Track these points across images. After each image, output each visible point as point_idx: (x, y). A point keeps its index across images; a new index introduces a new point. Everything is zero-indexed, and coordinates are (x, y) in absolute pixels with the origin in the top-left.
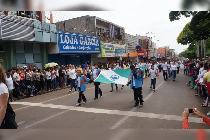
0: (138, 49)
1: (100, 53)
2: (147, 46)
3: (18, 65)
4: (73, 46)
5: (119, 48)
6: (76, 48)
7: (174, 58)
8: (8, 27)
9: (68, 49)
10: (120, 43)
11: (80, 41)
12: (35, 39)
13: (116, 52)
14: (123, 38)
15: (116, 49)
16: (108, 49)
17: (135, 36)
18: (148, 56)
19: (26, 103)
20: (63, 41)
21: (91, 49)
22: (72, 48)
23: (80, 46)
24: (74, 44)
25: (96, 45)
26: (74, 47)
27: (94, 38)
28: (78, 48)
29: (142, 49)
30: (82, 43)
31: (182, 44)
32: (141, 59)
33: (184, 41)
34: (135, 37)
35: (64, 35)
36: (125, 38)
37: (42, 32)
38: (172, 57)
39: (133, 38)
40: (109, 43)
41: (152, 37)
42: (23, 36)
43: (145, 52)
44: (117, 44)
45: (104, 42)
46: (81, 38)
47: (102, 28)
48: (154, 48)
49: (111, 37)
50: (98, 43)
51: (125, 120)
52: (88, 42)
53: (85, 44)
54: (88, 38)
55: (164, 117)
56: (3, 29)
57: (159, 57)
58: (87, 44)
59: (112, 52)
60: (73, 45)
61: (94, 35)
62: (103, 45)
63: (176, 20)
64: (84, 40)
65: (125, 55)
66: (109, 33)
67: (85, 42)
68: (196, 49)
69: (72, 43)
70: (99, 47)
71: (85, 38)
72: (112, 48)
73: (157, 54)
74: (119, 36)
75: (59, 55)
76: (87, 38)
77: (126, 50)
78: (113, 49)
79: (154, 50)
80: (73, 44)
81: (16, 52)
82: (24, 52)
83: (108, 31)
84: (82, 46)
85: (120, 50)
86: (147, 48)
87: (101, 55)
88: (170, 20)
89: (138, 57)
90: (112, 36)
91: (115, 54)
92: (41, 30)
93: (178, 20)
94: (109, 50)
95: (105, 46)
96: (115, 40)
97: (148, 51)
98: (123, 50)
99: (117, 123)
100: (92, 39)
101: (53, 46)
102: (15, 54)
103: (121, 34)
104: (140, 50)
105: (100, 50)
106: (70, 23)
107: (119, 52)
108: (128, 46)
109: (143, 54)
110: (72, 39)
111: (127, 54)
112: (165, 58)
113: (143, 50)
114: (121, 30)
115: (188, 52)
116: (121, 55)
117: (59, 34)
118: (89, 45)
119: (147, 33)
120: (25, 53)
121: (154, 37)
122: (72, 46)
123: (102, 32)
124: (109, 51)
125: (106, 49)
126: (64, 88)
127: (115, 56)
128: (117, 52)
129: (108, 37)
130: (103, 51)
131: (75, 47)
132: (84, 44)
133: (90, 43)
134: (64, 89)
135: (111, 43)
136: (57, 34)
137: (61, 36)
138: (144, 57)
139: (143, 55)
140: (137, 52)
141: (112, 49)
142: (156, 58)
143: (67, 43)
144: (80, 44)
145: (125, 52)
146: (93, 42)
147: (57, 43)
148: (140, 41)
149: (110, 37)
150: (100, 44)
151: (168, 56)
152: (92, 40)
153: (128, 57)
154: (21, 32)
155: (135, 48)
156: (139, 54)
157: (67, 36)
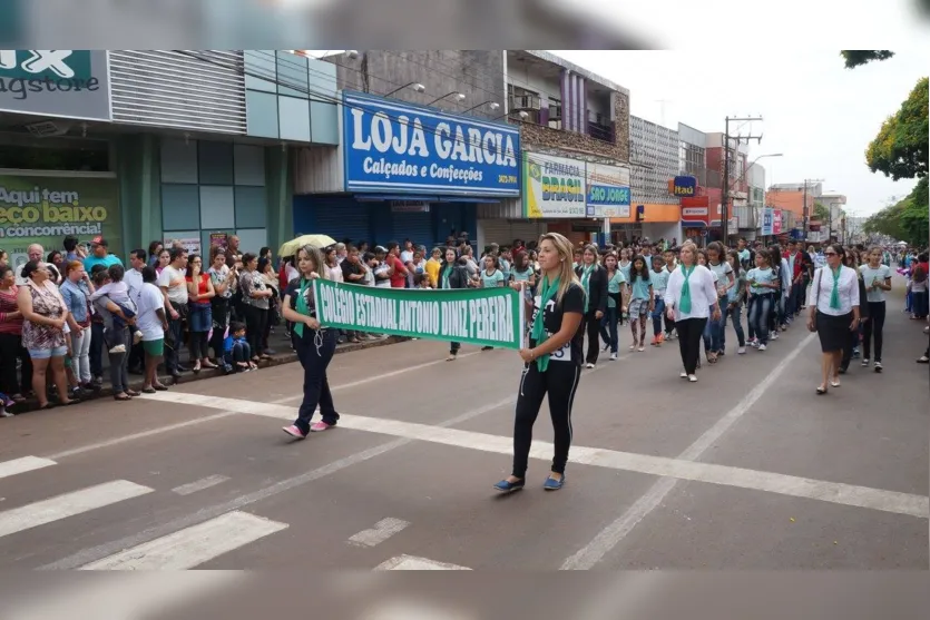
0: (685, 191)
1: (520, 198)
2: (726, 176)
3: (167, 236)
4: (404, 162)
5: (602, 179)
6: (419, 170)
7: (840, 240)
8: (135, 67)
9: (385, 174)
10: (608, 159)
11: (437, 139)
12: (245, 125)
13: (588, 196)
14: (619, 135)
15: (588, 181)
16: (555, 182)
17: (671, 131)
18: (724, 225)
19: (214, 400)
20: (365, 140)
21: (480, 179)
22: (403, 169)
23: (434, 165)
24: (412, 152)
25: (505, 164)
26: (409, 166)
27: (494, 132)
28: (428, 172)
29: (703, 188)
30: (444, 149)
31: (887, 175)
32: (694, 233)
33: (901, 160)
34: (674, 136)
35: (369, 113)
36: (631, 138)
37: (278, 94)
38: (833, 234)
39: (663, 140)
40: (557, 155)
41: (748, 138)
42: (198, 109)
43: (716, 202)
44: (594, 162)
45: (537, 152)
46: (442, 126)
47: (531, 86)
48: (756, 190)
49: (567, 128)
50: (512, 151)
51: (665, 494)
52: (472, 148)
53: (459, 154)
54: (470, 130)
55: (837, 492)
56: (117, 75)
57: (776, 228)
58: (464, 158)
59: (570, 197)
60: (405, 156)
61: (497, 117)
62: (531, 162)
63: (877, 61)
64: (452, 138)
65: (628, 214)
66: (560, 110)
67: (457, 149)
69: (400, 150)
70: (518, 172)
71: (459, 129)
72: (573, 178)
73: (768, 216)
74: (601, 126)
75: (346, 199)
76: (465, 128)
77: (633, 191)
78: (578, 184)
79: (755, 195)
80: (407, 151)
81: (166, 178)
82: (196, 182)
83: (554, 103)
84: (444, 163)
85: (606, 188)
86: (726, 187)
87: (523, 208)
88: (845, 60)
89: (680, 223)
90: (575, 123)
91: (582, 205)
92: (272, 87)
93: (882, 59)
94: (559, 189)
95: (543, 169)
96: (587, 144)
97: (725, 201)
98: (620, 189)
99: (630, 504)
100: (489, 135)
101: (321, 161)
102: (160, 187)
103: (613, 118)
104: (692, 195)
105: (520, 185)
106: (389, 62)
107: (602, 199)
108: (639, 174)
109: (704, 211)
110: (404, 129)
111: (634, 206)
112: (801, 234)
113: (703, 194)
114: (613, 97)
115: (912, 215)
116: (610, 214)
117: (348, 107)
118: (472, 159)
119: (727, 120)
120: (200, 184)
121: (760, 139)
122: (399, 163)
123: (529, 106)
124: (559, 191)
125: (546, 181)
126: (364, 343)
127: (583, 215)
128: (592, 198)
129: (555, 130)
130: (534, 189)
131: (415, 167)
132: (454, 157)
133: (479, 150)
134: (364, 347)
135: (567, 157)
136: (340, 107)
137: (358, 115)
138: (710, 225)
139: (706, 218)
140: (677, 201)
141: (570, 183)
142: (763, 233)
143: (382, 148)
144: (433, 157)
145: (629, 198)
146: (492, 150)
147: (336, 146)
148: (692, 151)
149: (562, 131)
150: (519, 156)
151: (813, 228)
152: (490, 140)
153: (638, 224)
154: (191, 92)
155: (669, 182)
156: (685, 214)
157: (380, 118)
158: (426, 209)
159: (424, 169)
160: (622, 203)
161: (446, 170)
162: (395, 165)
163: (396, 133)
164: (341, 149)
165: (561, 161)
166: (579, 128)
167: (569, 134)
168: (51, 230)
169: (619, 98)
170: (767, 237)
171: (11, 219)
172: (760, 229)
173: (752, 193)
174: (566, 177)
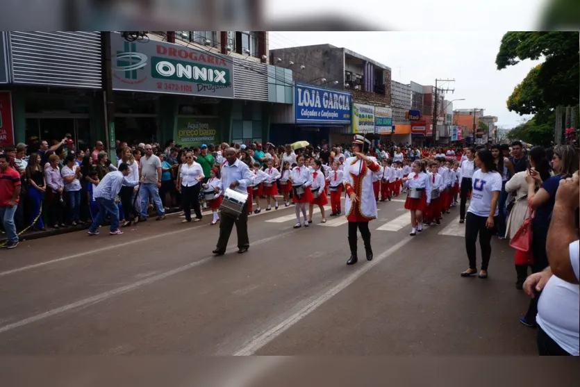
1: (351, 125)
2: (436, 109)
4: (313, 110)
5: (381, 114)
6: (318, 114)
9: (307, 116)
11: (324, 99)
12: (267, 98)
13: (375, 122)
14: (387, 91)
15: (376, 116)
16: (363, 116)
17: (407, 86)
18: (434, 135)
20: (302, 102)
21: (337, 116)
22: (313, 113)
23: (323, 111)
24: (316, 106)
25: (346, 109)
26: (315, 112)
27: (342, 95)
28: (321, 114)
29: (423, 116)
30: (326, 104)
31: (517, 113)
32: (418, 140)
33: (524, 105)
34: (409, 88)
35: (303, 89)
36: (391, 92)
37: (276, 84)
38: (490, 139)
39: (404, 91)
40: (366, 104)
41: (447, 90)
42: (255, 92)
43: (429, 123)
44: (378, 106)
45: (356, 103)
46: (326, 94)
47: (350, 69)
48: (448, 115)
49: (366, 90)
50: (348, 103)
54: (336, 96)
57: (459, 137)
58: (332, 107)
59: (369, 123)
60: (313, 108)
61: (340, 87)
62: (355, 108)
63: (511, 66)
64: (328, 99)
65: (391, 131)
67: (330, 103)
68: (555, 123)
69: (312, 105)
70: (350, 112)
71: (331, 95)
72: (370, 114)
73: (455, 130)
74: (379, 87)
76: (333, 93)
78: (372, 117)
79: (448, 117)
80: (314, 106)
82: (242, 119)
84: (326, 110)
85: (383, 119)
86: (435, 115)
87: (352, 129)
89: (410, 135)
90: (369, 86)
91: (373, 127)
92: (274, 81)
93: (513, 65)
95: (359, 111)
96: (374, 97)
97: (435, 122)
98: (388, 118)
100: (341, 97)
101: (284, 110)
102: (234, 121)
103: (384, 83)
105: (351, 118)
107: (381, 124)
109: (423, 128)
110: (313, 96)
111: (393, 126)
112: (472, 139)
113: (424, 119)
114: (384, 72)
116: (383, 131)
117: (297, 88)
118: (335, 108)
119: (436, 80)
121: (453, 91)
124: (365, 121)
127: (373, 132)
128: (377, 123)
130: (356, 120)
131: (317, 112)
132: (329, 107)
133: (337, 104)
136: (294, 87)
137: (300, 90)
138: (427, 135)
139: (425, 132)
140: (410, 123)
141: (369, 117)
142: (452, 140)
143: (307, 105)
144: (322, 108)
145: (391, 122)
146: (342, 104)
147: (291, 105)
148: (416, 96)
150: (351, 105)
151: (480, 136)
152: (341, 99)
153: (393, 135)
154: (253, 85)
155: (406, 113)
156: (413, 129)
157: (306, 92)
160: (388, 125)
161: (326, 113)
162: (310, 112)
163: (311, 98)
164: (293, 106)
165: (366, 106)
166: (371, 89)
167: (367, 92)
168: (202, 139)
169: (387, 73)
170: (453, 142)
171: (191, 134)
172: (450, 137)
173: (446, 117)
174: (368, 114)
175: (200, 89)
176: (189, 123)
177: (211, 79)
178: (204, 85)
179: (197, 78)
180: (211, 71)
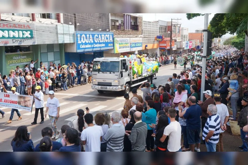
1: (113, 49)
2: (171, 35)
4: (88, 44)
5: (134, 41)
6: (91, 46)
9: (84, 48)
10: (136, 35)
11: (95, 38)
14: (140, 28)
15: (131, 42)
16: (122, 44)
18: (171, 48)
20: (80, 41)
21: (104, 46)
22: (88, 46)
23: (94, 44)
24: (90, 42)
25: (110, 41)
27: (107, 34)
29: (165, 38)
32: (163, 51)
34: (157, 24)
36: (143, 28)
37: (64, 34)
39: (154, 26)
43: (169, 42)
44: (132, 37)
45: (118, 37)
46: (96, 35)
47: (116, 19)
49: (126, 29)
50: (112, 38)
52: (102, 39)
53: (100, 41)
54: (102, 35)
57: (190, 47)
58: (101, 42)
59: (126, 47)
62: (116, 40)
64: (98, 38)
65: (142, 49)
66: (124, 24)
69: (87, 42)
70: (113, 43)
71: (100, 35)
72: (127, 42)
73: (187, 44)
74: (135, 25)
76: (101, 35)
81: (41, 52)
82: (47, 52)
83: (122, 22)
84: (96, 43)
85: (135, 43)
87: (114, 51)
89: (159, 48)
90: (128, 27)
91: (129, 48)
96: (131, 32)
98: (139, 43)
100: (106, 35)
101: (71, 46)
102: (41, 54)
103: (138, 24)
105: (113, 46)
107: (134, 46)
109: (165, 45)
110: (88, 37)
111: (144, 46)
112: (200, 47)
113: (165, 40)
114: (138, 18)
116: (136, 49)
117: (77, 34)
118: (102, 41)
119: (172, 19)
121: (180, 25)
123: (116, 25)
124: (123, 46)
127: (129, 51)
128: (132, 46)
129: (122, 30)
130: (117, 46)
132: (99, 42)
137: (79, 35)
139: (166, 47)
140: (158, 42)
141: (126, 44)
142: (185, 49)
143: (84, 42)
145: (142, 45)
146: (107, 39)
149: (124, 30)
150: (113, 39)
152: (106, 37)
153: (146, 50)
155: (155, 37)
156: (160, 45)
157: (83, 35)
158: (93, 54)
159: (92, 45)
160: (140, 46)
161: (97, 45)
162: (86, 46)
163: (86, 38)
164: (76, 43)
165: (124, 38)
166: (128, 29)
167: (126, 31)
168: (22, 64)
170: (186, 50)
171: (16, 62)
172: (184, 48)
173: (183, 37)
174: (125, 42)
175: (14, 42)
176: (14, 57)
177: (21, 36)
178: (16, 39)
179: (12, 36)
180: (21, 32)
